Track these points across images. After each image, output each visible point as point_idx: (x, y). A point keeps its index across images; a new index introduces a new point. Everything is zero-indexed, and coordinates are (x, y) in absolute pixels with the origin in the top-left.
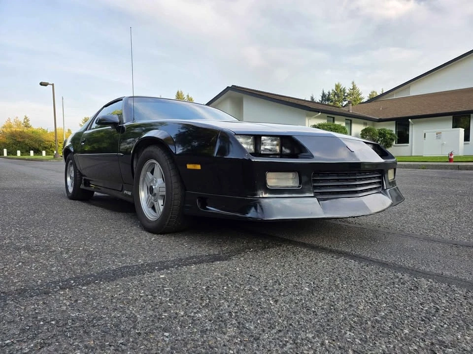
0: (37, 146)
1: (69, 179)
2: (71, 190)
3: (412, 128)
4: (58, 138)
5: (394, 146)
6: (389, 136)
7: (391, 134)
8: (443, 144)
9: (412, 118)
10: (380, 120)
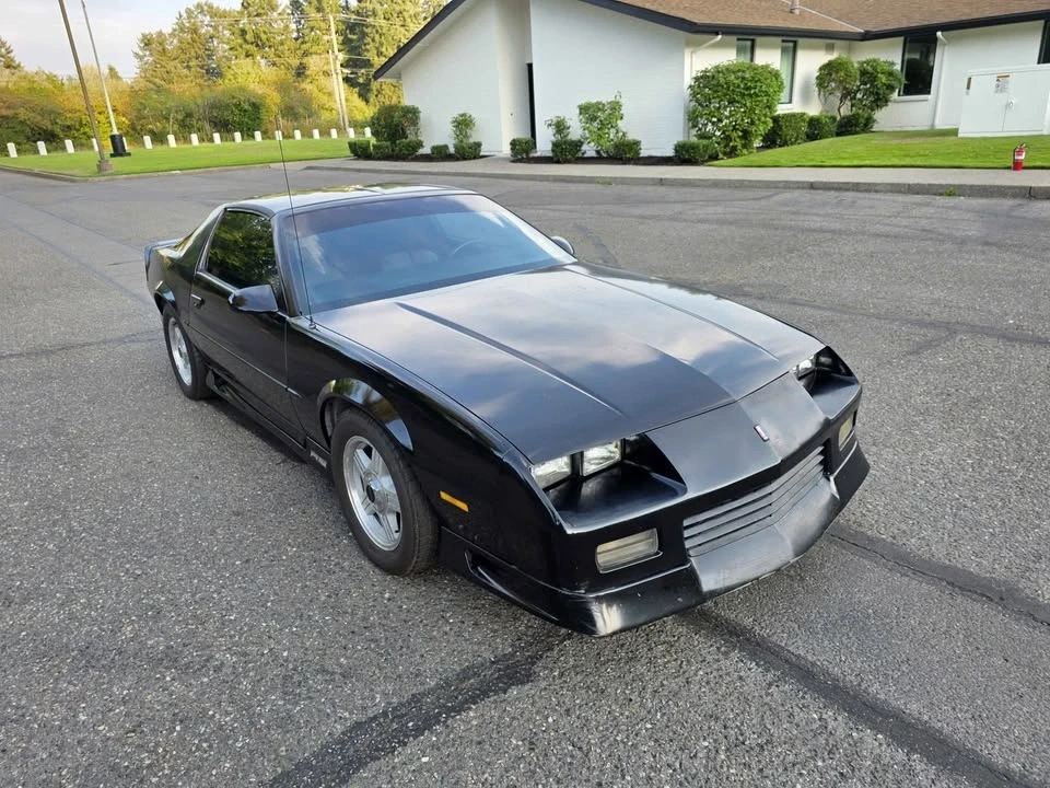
0: (46, 124)
1: (176, 355)
2: (187, 378)
3: (943, 54)
4: (93, 103)
5: (895, 102)
6: (884, 79)
7: (891, 74)
8: (1008, 106)
9: (946, 27)
10: (867, 36)
